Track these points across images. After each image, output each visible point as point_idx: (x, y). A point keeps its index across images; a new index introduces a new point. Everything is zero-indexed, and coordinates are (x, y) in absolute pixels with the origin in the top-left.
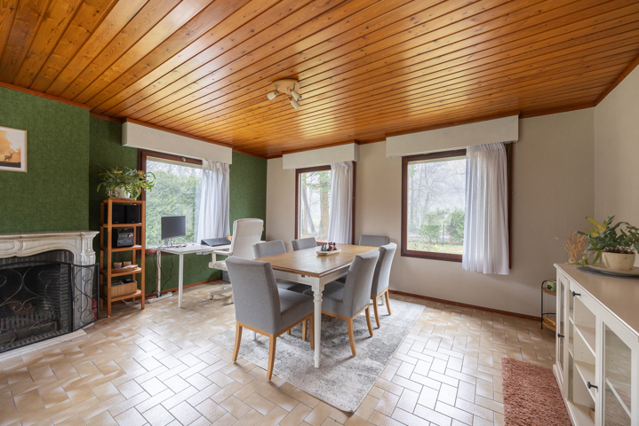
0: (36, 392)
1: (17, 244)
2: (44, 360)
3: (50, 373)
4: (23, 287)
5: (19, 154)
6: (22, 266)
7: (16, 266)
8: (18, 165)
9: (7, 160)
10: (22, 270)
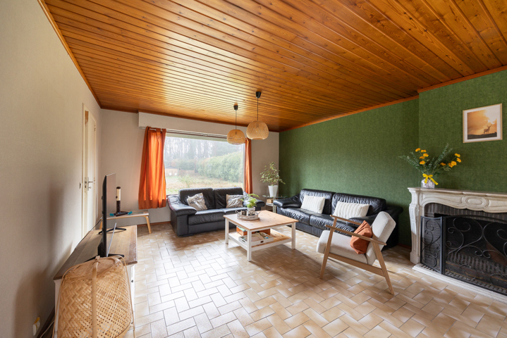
0: (453, 321)
1: (484, 201)
2: (486, 308)
3: (477, 319)
4: (483, 237)
5: (495, 125)
6: (484, 219)
7: (479, 219)
8: (495, 135)
9: (486, 133)
10: (484, 223)
